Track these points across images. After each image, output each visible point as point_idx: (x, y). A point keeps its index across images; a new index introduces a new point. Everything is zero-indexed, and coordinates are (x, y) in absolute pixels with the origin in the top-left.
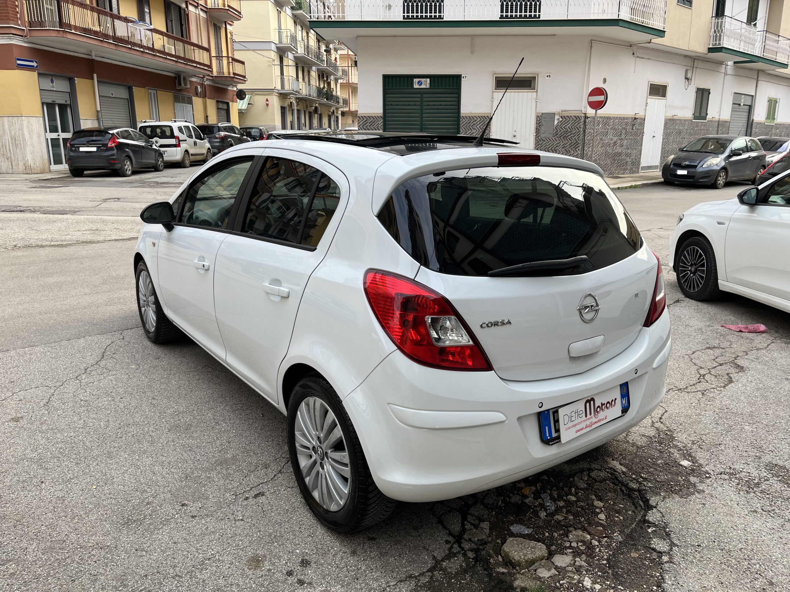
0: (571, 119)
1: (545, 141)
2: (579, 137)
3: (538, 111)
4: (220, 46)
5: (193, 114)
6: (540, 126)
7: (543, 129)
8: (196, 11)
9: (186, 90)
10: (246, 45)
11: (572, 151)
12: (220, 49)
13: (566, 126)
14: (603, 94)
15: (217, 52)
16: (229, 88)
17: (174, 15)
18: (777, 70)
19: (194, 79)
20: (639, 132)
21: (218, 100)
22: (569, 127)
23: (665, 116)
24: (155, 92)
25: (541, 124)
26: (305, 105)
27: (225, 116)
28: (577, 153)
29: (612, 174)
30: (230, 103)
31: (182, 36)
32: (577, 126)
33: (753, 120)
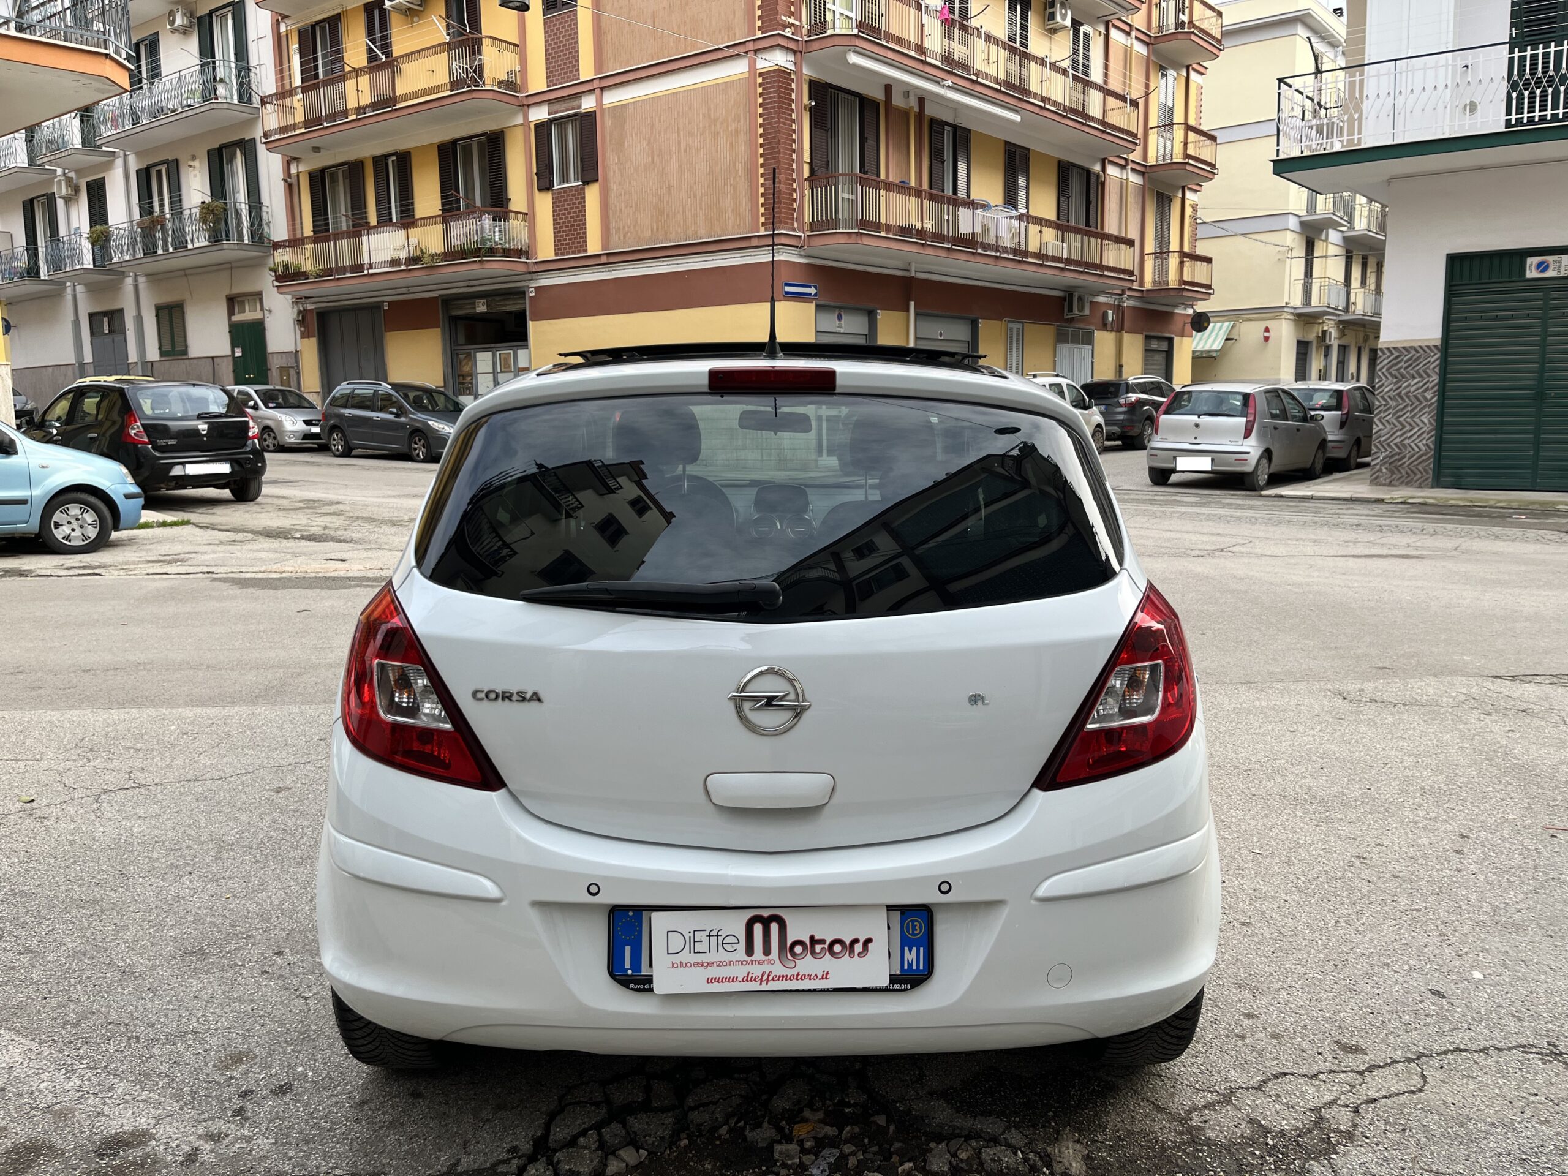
4: (1165, 234)
5: (1092, 363)
8: (1122, 174)
9: (1083, 319)
10: (1224, 228)
12: (1165, 239)
15: (1158, 245)
16: (1177, 311)
17: (1075, 187)
19: (1102, 299)
21: (1148, 334)
24: (1020, 326)
26: (1361, 335)
27: (1161, 365)
30: (1176, 340)
31: (1088, 224)
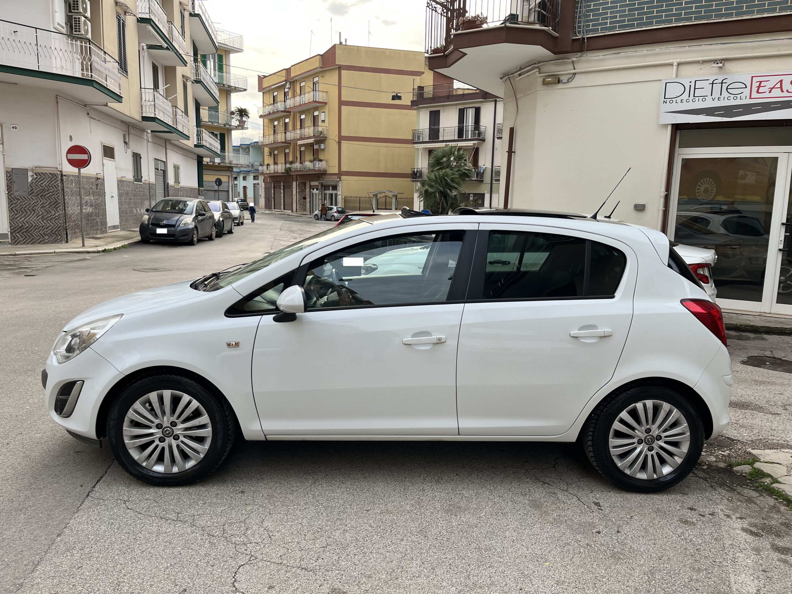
0: (47, 176)
1: (19, 200)
2: (59, 196)
3: (7, 166)
6: (11, 183)
7: (15, 187)
11: (53, 211)
13: (42, 184)
14: (86, 153)
18: (181, 141)
20: (102, 192)
22: (45, 185)
23: (117, 178)
25: (12, 180)
28: (59, 213)
29: (88, 235)
32: (55, 184)
33: (168, 183)
